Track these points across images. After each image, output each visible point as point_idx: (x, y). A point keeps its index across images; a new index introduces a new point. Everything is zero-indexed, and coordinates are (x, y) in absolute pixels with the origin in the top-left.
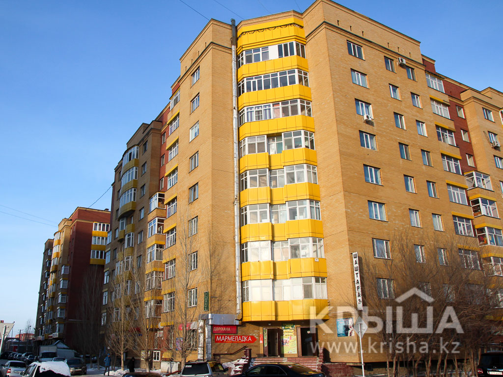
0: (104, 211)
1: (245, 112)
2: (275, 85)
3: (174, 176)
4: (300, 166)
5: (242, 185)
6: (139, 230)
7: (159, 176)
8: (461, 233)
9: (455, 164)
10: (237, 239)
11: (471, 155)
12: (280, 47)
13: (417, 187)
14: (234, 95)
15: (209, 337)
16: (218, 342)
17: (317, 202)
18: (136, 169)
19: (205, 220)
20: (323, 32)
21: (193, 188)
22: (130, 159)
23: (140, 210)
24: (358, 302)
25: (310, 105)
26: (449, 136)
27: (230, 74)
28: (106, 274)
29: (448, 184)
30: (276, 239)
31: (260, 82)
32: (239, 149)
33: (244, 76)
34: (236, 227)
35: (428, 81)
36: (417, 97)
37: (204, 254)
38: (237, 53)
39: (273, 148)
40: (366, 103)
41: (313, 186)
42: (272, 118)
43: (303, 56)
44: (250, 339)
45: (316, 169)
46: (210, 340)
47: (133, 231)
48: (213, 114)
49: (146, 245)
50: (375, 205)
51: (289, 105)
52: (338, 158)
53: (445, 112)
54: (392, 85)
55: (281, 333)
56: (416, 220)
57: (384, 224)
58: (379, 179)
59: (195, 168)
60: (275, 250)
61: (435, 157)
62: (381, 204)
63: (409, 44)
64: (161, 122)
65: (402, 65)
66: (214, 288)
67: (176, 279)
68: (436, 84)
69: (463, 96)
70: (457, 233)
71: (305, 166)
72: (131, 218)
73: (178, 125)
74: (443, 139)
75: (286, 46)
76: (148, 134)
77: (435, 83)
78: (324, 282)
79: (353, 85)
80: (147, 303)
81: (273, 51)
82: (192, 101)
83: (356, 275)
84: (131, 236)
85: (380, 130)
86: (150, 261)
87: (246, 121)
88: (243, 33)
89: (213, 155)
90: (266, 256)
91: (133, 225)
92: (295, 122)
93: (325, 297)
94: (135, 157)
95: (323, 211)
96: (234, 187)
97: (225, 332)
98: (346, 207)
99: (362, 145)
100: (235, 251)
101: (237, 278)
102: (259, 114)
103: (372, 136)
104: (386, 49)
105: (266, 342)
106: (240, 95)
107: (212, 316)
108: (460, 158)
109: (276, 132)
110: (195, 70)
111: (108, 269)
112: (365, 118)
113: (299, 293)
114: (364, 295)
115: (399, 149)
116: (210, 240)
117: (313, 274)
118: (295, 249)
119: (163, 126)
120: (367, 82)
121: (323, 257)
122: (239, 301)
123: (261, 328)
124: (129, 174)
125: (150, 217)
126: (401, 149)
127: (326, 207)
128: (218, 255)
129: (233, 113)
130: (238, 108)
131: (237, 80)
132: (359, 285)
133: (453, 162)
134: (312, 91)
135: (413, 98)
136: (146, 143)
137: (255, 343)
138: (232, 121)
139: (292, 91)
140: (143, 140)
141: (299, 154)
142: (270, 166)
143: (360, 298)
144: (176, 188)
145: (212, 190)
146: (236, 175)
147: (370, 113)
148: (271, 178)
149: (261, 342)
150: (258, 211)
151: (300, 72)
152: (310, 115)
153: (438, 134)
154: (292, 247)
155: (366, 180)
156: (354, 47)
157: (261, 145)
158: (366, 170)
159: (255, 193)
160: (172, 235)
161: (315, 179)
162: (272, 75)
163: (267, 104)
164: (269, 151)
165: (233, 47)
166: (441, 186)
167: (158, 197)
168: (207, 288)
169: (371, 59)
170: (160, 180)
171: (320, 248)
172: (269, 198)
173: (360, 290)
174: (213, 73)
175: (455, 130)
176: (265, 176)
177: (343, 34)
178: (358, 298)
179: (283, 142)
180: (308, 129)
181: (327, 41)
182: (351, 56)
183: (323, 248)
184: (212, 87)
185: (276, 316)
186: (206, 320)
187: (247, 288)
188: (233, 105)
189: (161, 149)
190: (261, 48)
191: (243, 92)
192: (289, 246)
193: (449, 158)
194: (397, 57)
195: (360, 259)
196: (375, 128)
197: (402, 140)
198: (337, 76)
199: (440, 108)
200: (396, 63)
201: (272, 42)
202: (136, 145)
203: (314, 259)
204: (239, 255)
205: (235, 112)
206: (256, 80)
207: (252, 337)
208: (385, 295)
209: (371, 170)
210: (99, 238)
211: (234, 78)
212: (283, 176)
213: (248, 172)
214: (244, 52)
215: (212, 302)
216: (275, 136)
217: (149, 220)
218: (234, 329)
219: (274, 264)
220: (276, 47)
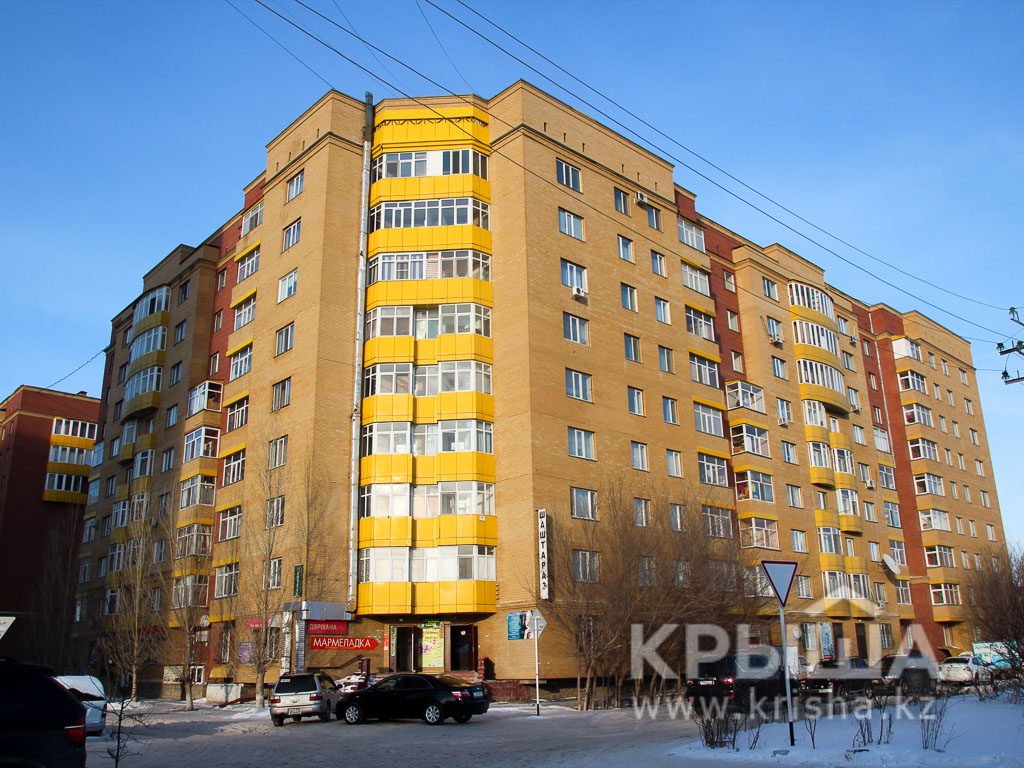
0: (78, 395)
1: (380, 262)
2: (433, 221)
3: (243, 358)
4: (464, 363)
5: (368, 387)
6: (166, 446)
7: (210, 348)
8: (709, 481)
9: (710, 370)
10: (354, 478)
11: (739, 353)
12: (446, 156)
13: (647, 406)
14: (362, 229)
15: (300, 641)
16: (316, 647)
17: (488, 424)
18: (164, 330)
19: (300, 443)
20: (518, 141)
21: (282, 384)
22: (152, 311)
23: (169, 409)
24: (542, 586)
25: (489, 262)
26: (705, 324)
27: (356, 192)
28: (88, 524)
29: (695, 403)
30: (418, 481)
31: (408, 213)
32: (366, 325)
33: (382, 199)
34: (353, 457)
35: (680, 231)
36: (660, 259)
37: (296, 501)
38: (372, 156)
39: (422, 328)
40: (577, 265)
41: (483, 398)
42: (424, 277)
43: (484, 176)
44: (368, 643)
45: (490, 369)
46: (302, 644)
47: (153, 446)
48: (325, 262)
49: (179, 475)
50: (579, 434)
51: (454, 258)
52: (526, 356)
53: (702, 284)
54: (623, 237)
55: (419, 634)
56: (641, 458)
57: (591, 464)
58: (589, 392)
59: (286, 350)
60: (415, 498)
61: (680, 358)
62: (589, 433)
63: (656, 168)
64: (218, 247)
65: (641, 204)
66: (312, 560)
67: (243, 541)
68: (694, 237)
69: (738, 255)
70: (702, 480)
71: (473, 363)
72: (149, 421)
73: (257, 265)
74: (696, 327)
75: (456, 154)
76: (191, 268)
77: (692, 235)
78: (492, 553)
79: (559, 234)
80: (178, 580)
81: (434, 161)
82: (287, 229)
83: (541, 545)
84: (149, 457)
85: (596, 312)
86: (188, 505)
87: (380, 279)
88: (385, 121)
89: (320, 333)
90: (400, 508)
91: (154, 436)
92: (462, 288)
93: (493, 577)
94: (163, 308)
95: (497, 439)
96: (353, 391)
97: (329, 633)
98: (534, 436)
99: (567, 335)
100: (349, 498)
101: (351, 543)
102: (402, 268)
103: (583, 320)
104: (618, 175)
105: (394, 648)
106: (372, 231)
107: (307, 605)
108: (719, 361)
109: (430, 302)
110: (294, 174)
111: (94, 514)
112: (575, 292)
113: (452, 570)
114: (551, 576)
115: (623, 344)
116: (308, 478)
117: (475, 541)
118: (448, 499)
119: (220, 257)
120: (583, 231)
121: (493, 514)
122: (352, 581)
123: (387, 626)
124: (149, 339)
125: (190, 425)
126: (627, 343)
127: (502, 434)
128: (321, 505)
129: (358, 261)
130: (367, 254)
131: (369, 203)
132: (545, 560)
133: (707, 367)
134: (494, 238)
135: (654, 258)
136: (186, 284)
137: (377, 651)
138: (357, 276)
139: (461, 235)
140: (180, 277)
141: (464, 342)
142: (416, 359)
143: (546, 581)
144: (248, 380)
145: (316, 394)
146: (358, 369)
147: (581, 283)
148: (415, 379)
149: (386, 648)
150: (392, 433)
151: (476, 203)
152: (486, 277)
153: (689, 320)
154: (443, 495)
155: (567, 393)
156: (567, 169)
157: (403, 322)
158: (568, 377)
159: (388, 403)
160: (236, 463)
161: (488, 386)
162: (430, 204)
163: (417, 253)
164: (415, 334)
165: (366, 144)
166: (684, 406)
167: (207, 390)
168: (301, 559)
169: (594, 189)
170: (212, 356)
171: (489, 499)
172: (411, 413)
173: (546, 568)
174: (328, 188)
175: (715, 315)
176: (407, 375)
177: (552, 146)
178: (542, 581)
179: (440, 319)
180: (482, 302)
181: (524, 157)
182: (561, 186)
183: (493, 499)
184: (326, 213)
185: (413, 606)
186: (296, 613)
187: (368, 561)
188: (359, 248)
189: (215, 299)
190: (414, 154)
191: (378, 227)
192: (439, 494)
193: (702, 360)
194: (635, 189)
195: (549, 520)
196: (589, 308)
197: (631, 329)
198: (536, 220)
199: (696, 278)
200: (632, 200)
201: (433, 144)
202: (167, 285)
203: (478, 516)
204: (357, 505)
205: (362, 260)
206: (402, 209)
207: (372, 641)
208: (585, 577)
209: (577, 377)
210: (64, 449)
211: (364, 199)
212: (437, 377)
213: (378, 366)
214: (385, 156)
215: (309, 582)
216: (427, 309)
217: (187, 429)
218: (342, 628)
219: (414, 522)
220: (440, 155)
